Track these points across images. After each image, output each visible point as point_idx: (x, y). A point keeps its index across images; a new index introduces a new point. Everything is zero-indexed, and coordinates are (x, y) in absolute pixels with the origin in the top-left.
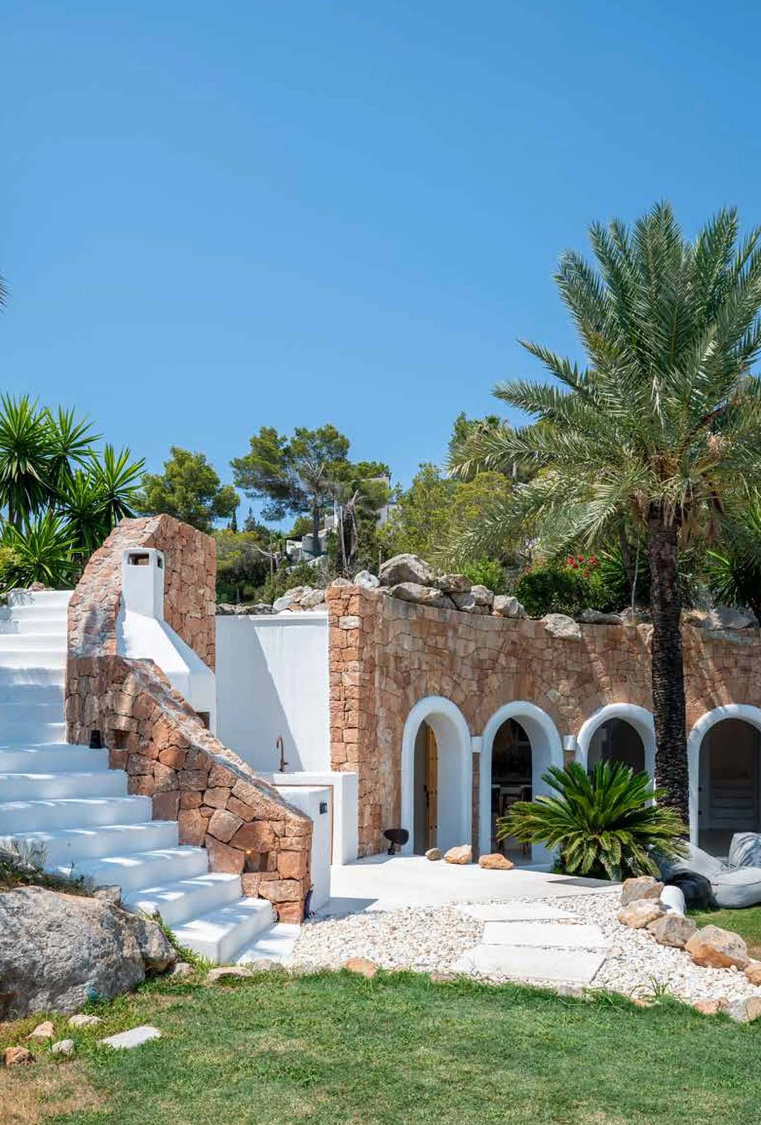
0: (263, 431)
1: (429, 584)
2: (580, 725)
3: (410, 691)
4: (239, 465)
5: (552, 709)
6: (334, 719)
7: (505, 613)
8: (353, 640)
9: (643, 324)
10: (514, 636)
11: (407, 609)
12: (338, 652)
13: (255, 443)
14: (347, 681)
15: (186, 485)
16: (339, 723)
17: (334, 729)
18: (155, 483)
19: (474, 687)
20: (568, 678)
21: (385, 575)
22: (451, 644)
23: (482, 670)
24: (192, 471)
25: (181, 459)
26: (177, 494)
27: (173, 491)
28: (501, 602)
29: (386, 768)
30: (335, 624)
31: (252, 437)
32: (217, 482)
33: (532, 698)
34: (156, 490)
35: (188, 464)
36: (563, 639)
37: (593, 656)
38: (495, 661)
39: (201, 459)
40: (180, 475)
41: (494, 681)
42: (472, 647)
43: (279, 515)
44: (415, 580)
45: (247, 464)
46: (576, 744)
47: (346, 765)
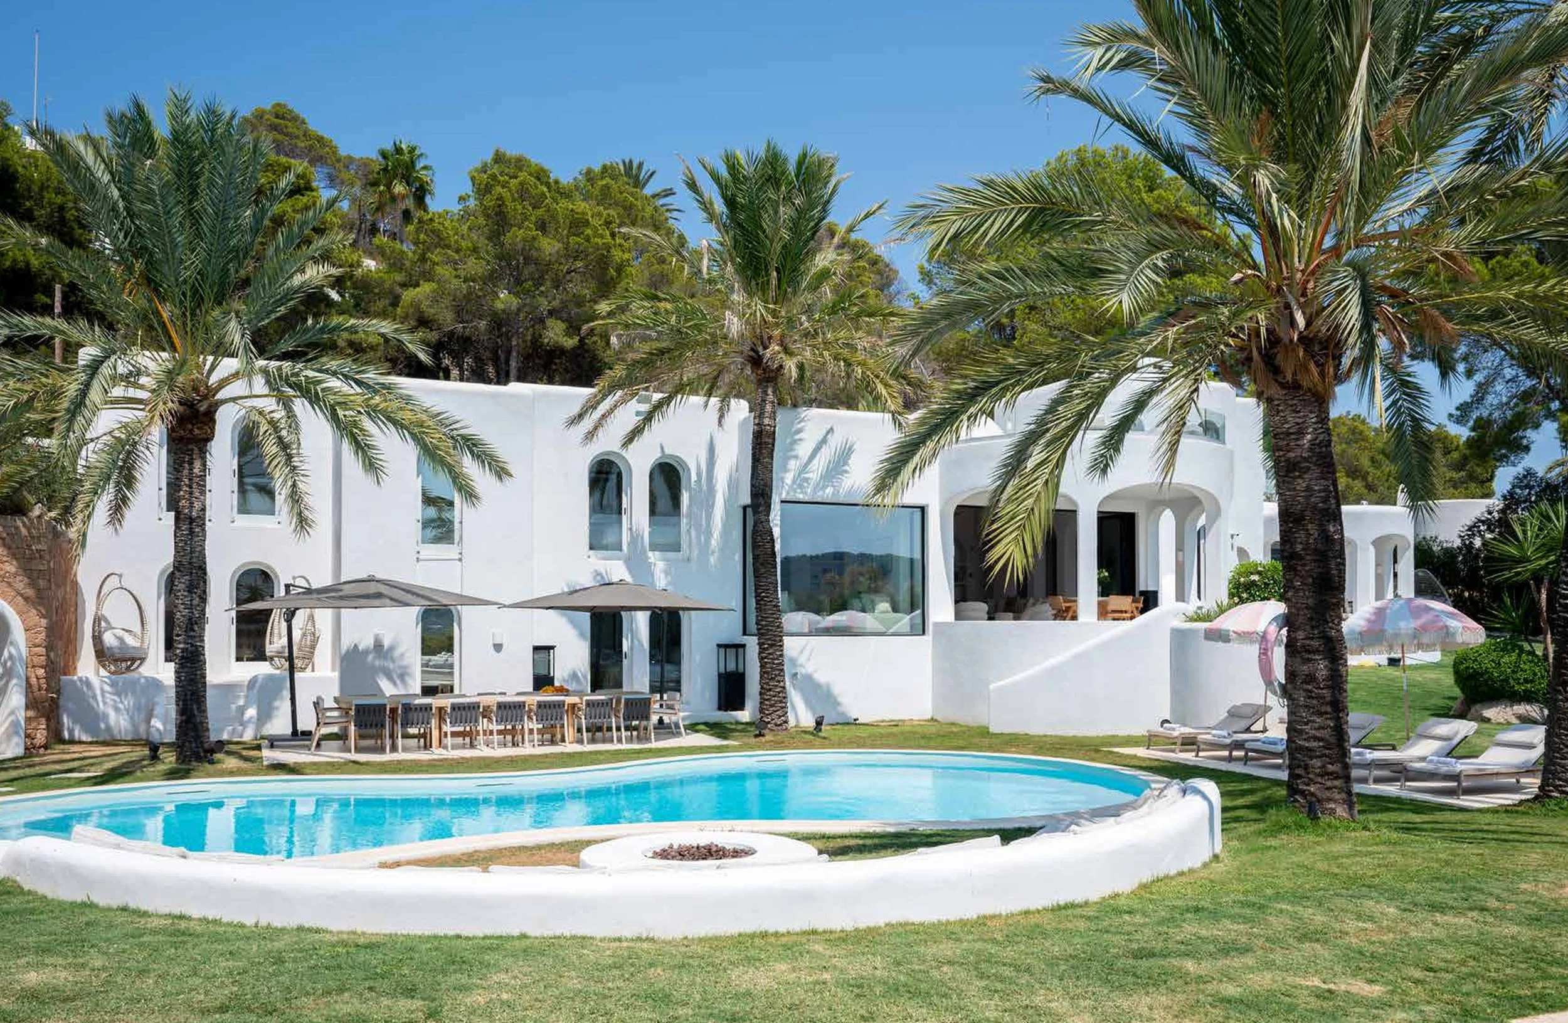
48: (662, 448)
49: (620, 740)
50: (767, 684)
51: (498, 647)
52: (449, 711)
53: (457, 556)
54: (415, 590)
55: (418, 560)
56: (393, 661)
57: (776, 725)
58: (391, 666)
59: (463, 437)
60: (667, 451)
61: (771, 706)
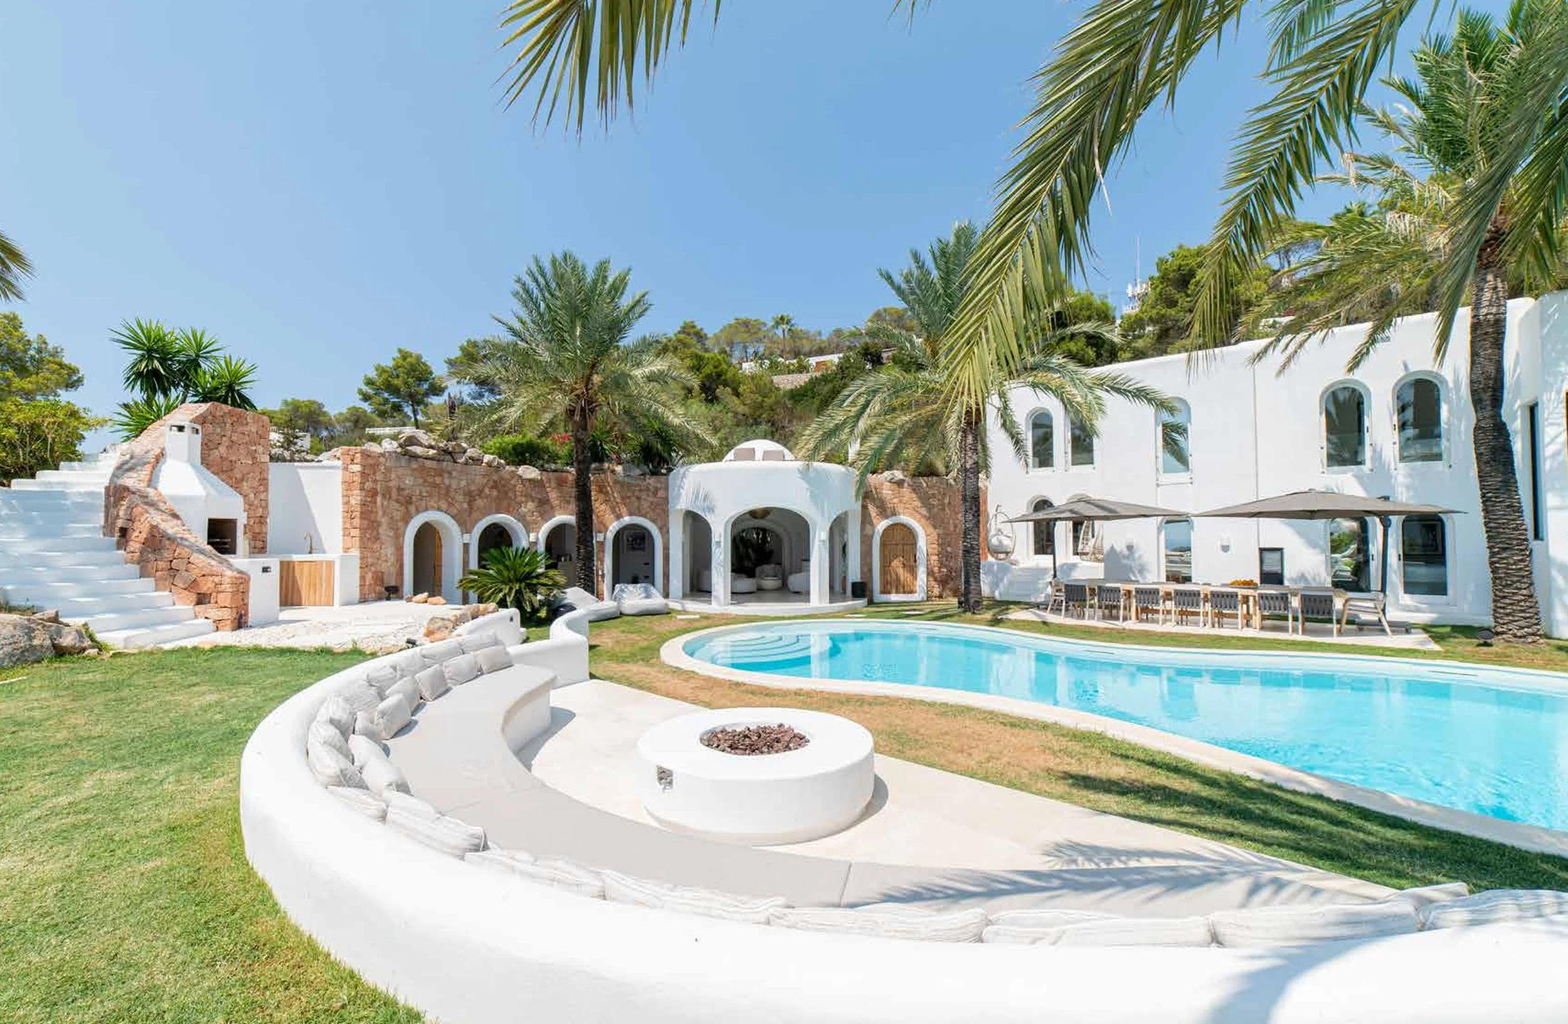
0: (469, 341)
1: (432, 447)
2: (540, 528)
3: (412, 508)
4: (451, 363)
5: (521, 519)
6: (344, 522)
7: (489, 464)
8: (357, 479)
9: (560, 312)
10: (495, 477)
11: (409, 461)
12: (348, 485)
13: (462, 349)
14: (353, 502)
15: (408, 374)
16: (348, 526)
17: (345, 529)
18: (384, 371)
19: (466, 506)
20: (533, 501)
21: (402, 441)
22: (447, 481)
23: (471, 497)
24: (412, 365)
25: (405, 356)
26: (400, 379)
27: (398, 376)
28: (487, 458)
29: (389, 551)
30: (346, 469)
31: (460, 344)
32: (431, 373)
33: (508, 512)
34: (385, 376)
35: (409, 360)
36: (530, 480)
37: (548, 489)
38: (481, 491)
39: (419, 358)
40: (404, 366)
41: (480, 502)
42: (463, 483)
43: (481, 396)
44: (421, 445)
45: (456, 363)
46: (538, 539)
47: (352, 550)
48: (1406, 366)
49: (1295, 630)
50: (1500, 591)
51: (1225, 548)
52: (1134, 593)
53: (1190, 481)
54: (1106, 505)
55: (1158, 485)
56: (1134, 560)
57: (1515, 636)
58: (1133, 564)
59: (1137, 389)
60: (1413, 368)
61: (1508, 615)
